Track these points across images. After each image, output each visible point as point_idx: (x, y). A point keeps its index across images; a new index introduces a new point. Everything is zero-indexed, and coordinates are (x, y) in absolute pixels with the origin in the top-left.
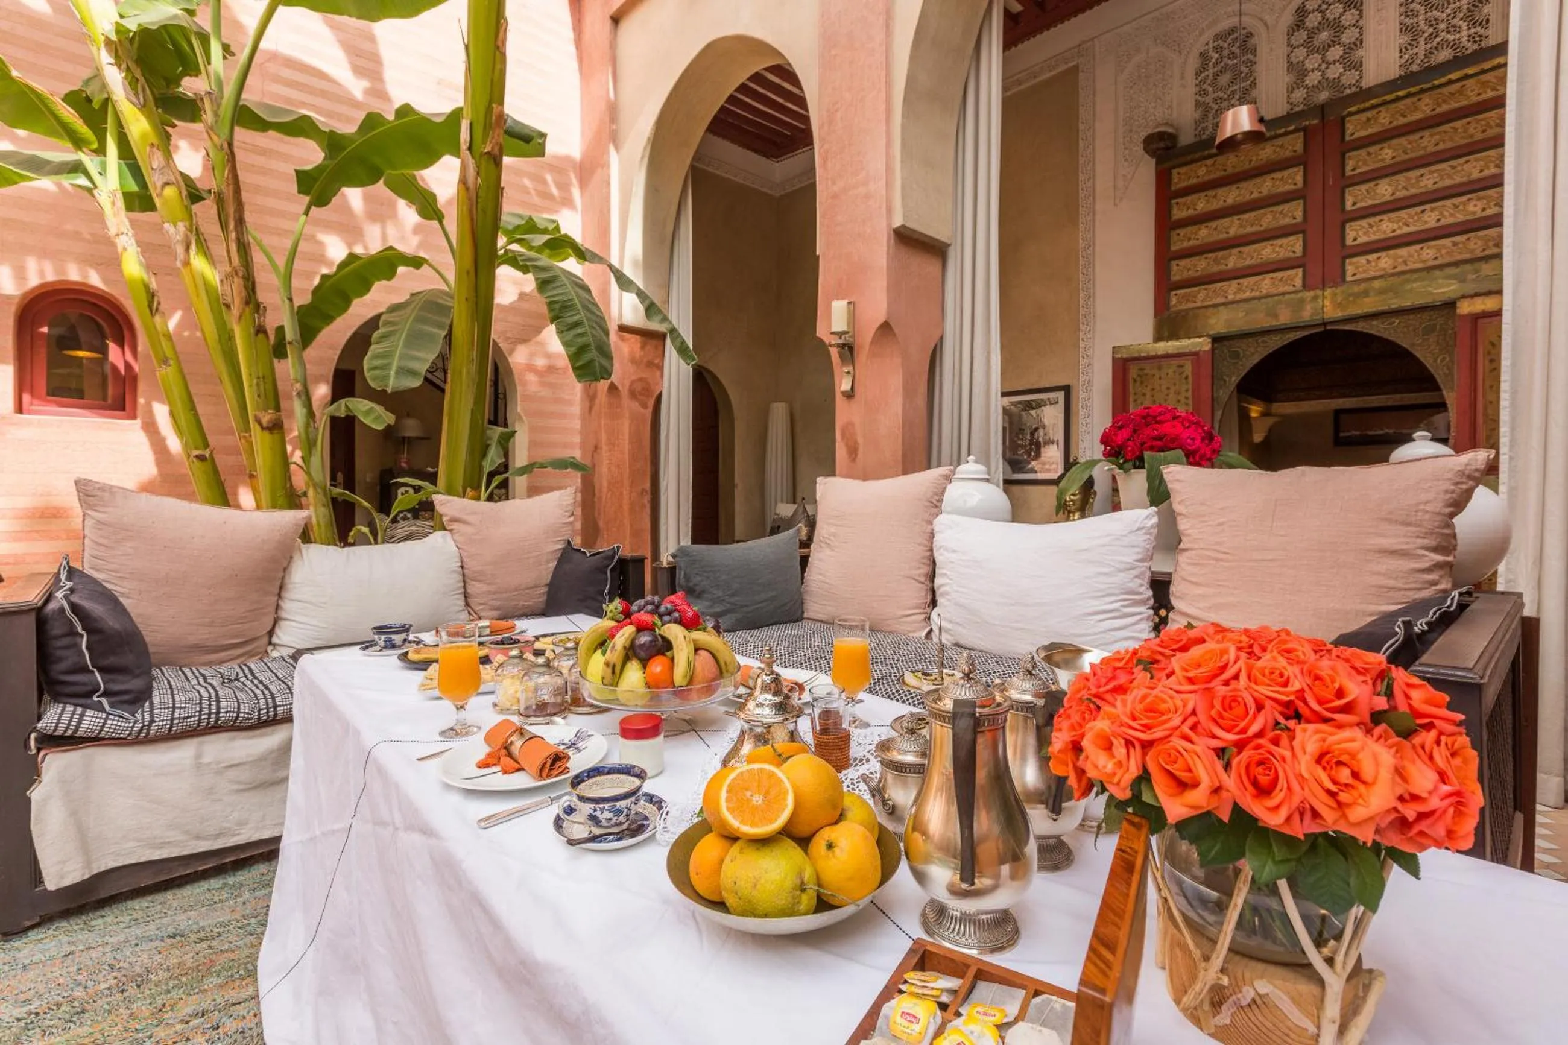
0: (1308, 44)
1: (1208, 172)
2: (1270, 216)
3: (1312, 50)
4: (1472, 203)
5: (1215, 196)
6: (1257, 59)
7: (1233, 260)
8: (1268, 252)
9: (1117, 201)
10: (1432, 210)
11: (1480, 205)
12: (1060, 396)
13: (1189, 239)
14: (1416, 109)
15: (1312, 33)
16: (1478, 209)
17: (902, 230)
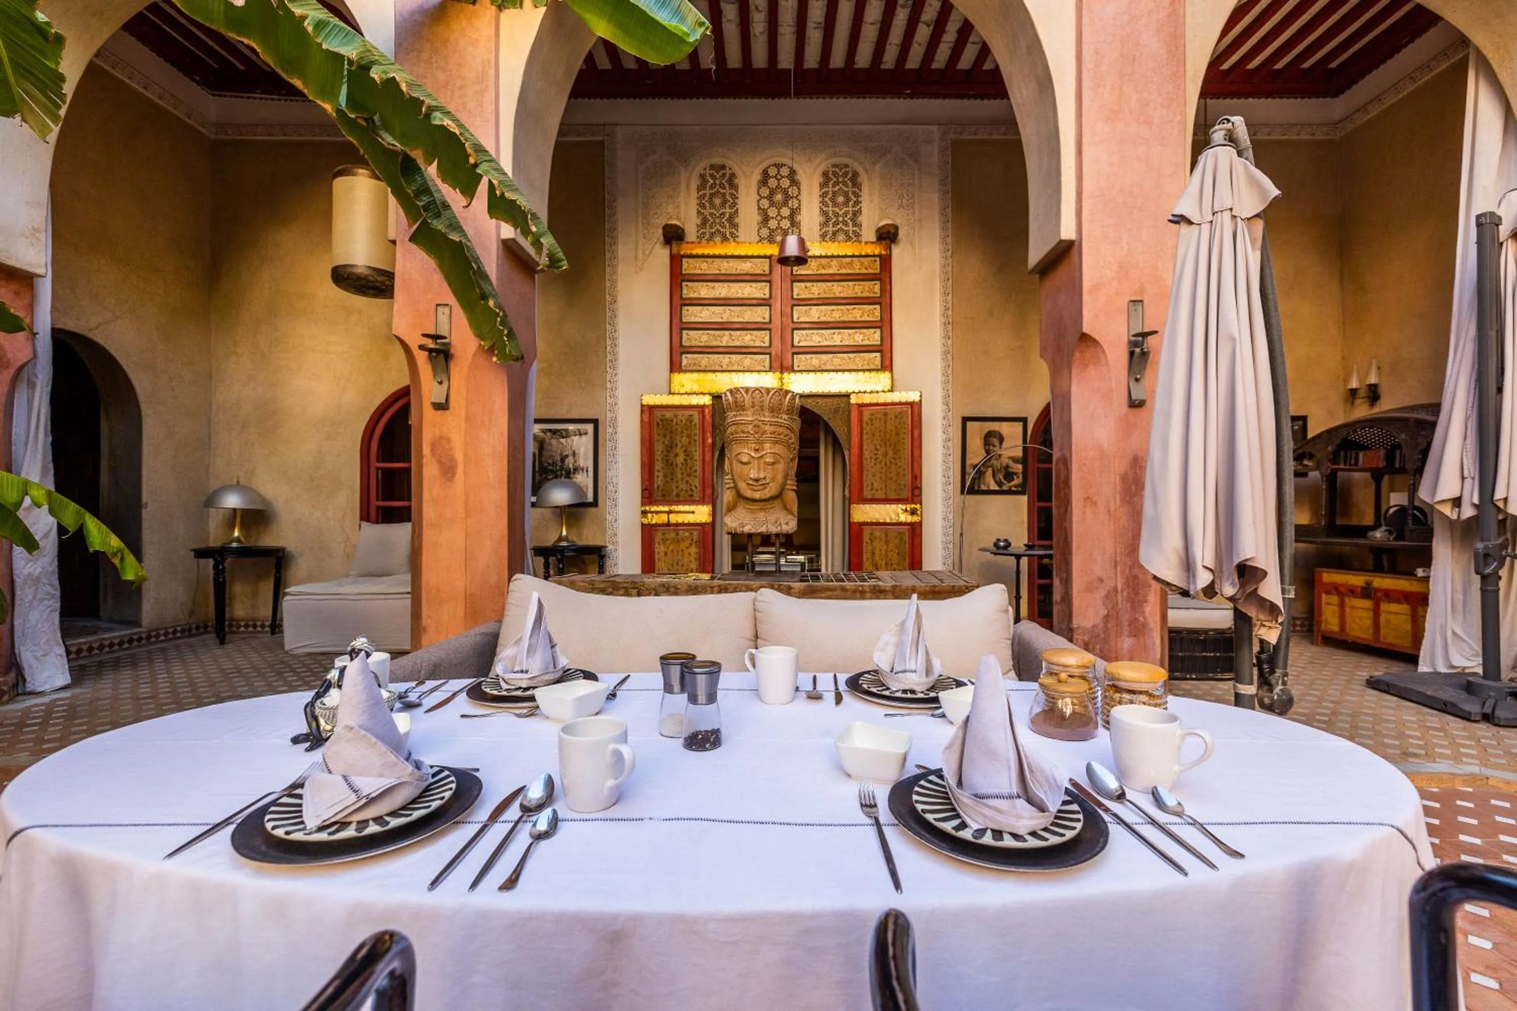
0: (770, 197)
1: (709, 268)
2: (749, 313)
3: (772, 204)
4: (858, 334)
5: (713, 288)
6: (739, 195)
7: (725, 339)
8: (747, 338)
9: (638, 269)
10: (839, 333)
11: (861, 337)
12: (590, 427)
13: (696, 316)
14: (830, 266)
15: (772, 193)
16: (860, 339)
17: (510, 243)
